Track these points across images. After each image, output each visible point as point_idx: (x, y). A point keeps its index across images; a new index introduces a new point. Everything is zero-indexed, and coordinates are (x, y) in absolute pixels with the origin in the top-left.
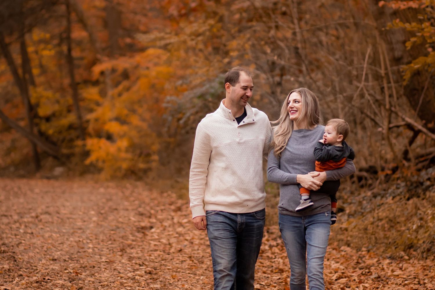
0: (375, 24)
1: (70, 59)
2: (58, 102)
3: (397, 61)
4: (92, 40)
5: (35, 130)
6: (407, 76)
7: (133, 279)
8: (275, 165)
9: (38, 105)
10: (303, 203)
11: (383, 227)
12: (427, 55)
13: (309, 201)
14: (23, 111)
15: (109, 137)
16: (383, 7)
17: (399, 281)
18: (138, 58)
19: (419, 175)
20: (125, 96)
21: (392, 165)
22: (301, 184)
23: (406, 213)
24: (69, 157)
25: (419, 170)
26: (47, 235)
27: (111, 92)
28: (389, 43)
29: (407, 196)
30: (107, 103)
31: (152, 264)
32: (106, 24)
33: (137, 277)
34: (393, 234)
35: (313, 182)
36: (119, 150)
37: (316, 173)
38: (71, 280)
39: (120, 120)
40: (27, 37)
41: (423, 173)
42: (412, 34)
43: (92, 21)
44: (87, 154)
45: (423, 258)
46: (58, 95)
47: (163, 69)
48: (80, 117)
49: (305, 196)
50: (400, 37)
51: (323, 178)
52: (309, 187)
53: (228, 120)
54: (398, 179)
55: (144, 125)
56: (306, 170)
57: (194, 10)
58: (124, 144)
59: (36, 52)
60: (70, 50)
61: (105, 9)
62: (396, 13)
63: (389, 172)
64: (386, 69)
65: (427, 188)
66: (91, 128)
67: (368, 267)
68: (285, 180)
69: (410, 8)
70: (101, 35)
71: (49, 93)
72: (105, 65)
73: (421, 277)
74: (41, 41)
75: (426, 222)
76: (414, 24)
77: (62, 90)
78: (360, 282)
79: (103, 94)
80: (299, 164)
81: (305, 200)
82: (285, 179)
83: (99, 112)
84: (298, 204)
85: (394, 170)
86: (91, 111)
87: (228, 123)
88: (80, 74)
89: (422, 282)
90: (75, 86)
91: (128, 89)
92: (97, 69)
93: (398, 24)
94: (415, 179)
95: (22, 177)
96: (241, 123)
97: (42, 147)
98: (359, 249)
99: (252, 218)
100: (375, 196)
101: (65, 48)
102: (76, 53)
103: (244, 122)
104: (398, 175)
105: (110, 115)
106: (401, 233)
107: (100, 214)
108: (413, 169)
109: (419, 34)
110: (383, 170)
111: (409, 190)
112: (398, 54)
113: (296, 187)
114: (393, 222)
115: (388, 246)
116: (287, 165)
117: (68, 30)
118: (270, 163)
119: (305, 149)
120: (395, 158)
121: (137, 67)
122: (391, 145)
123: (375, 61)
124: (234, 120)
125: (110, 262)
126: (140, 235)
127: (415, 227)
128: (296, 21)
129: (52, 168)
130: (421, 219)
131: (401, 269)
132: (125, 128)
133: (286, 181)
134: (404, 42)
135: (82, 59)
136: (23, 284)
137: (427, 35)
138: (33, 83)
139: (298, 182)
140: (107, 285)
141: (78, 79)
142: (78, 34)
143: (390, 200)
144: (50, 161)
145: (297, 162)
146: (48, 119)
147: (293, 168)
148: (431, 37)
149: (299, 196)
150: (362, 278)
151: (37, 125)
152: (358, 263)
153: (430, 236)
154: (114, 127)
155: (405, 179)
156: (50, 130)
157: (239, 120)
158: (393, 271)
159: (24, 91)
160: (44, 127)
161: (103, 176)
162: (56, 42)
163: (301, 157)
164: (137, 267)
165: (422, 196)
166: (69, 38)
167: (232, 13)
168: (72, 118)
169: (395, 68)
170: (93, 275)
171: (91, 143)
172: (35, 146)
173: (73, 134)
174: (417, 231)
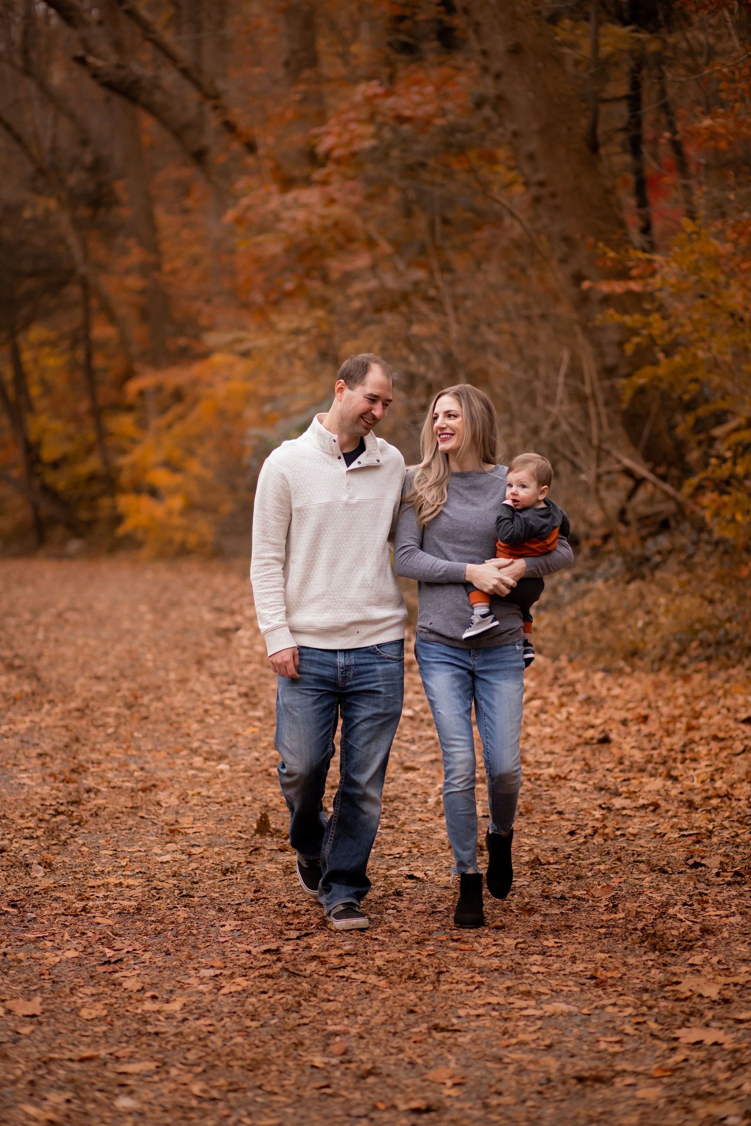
0: (575, 316)
1: (89, 369)
2: (70, 438)
3: (609, 372)
4: (124, 342)
5: (36, 483)
6: (627, 396)
7: (222, 704)
8: (414, 543)
9: (39, 444)
10: (479, 623)
11: (591, 625)
12: (655, 363)
13: (491, 617)
14: (17, 454)
15: (154, 493)
16: (590, 290)
17: (619, 703)
18: (197, 369)
19: (643, 547)
20: (178, 429)
21: (601, 532)
22: (475, 584)
23: (625, 603)
24: (90, 524)
25: (643, 539)
26: (80, 642)
27: (156, 422)
28: (597, 345)
29: (627, 577)
30: (149, 439)
31: (247, 683)
32: (144, 315)
33: (227, 702)
34: (607, 635)
35: (501, 580)
36: (170, 513)
37: (502, 561)
38: (130, 707)
39: (171, 466)
40: (20, 338)
41: (650, 543)
42: (634, 332)
43: (122, 311)
44: (118, 519)
45: (652, 671)
46: (71, 428)
47: (236, 386)
48: (106, 462)
49: (481, 609)
50: (614, 336)
51: (518, 572)
52: (491, 590)
53: (326, 456)
54: (610, 552)
55: (208, 474)
56: (480, 555)
57: (289, 295)
58: (176, 503)
59: (35, 361)
60: (89, 356)
61: (142, 292)
62: (607, 300)
63: (598, 542)
64: (592, 385)
65: (657, 566)
66: (125, 478)
67: (572, 684)
68: (438, 574)
69: (630, 293)
70: (138, 332)
71: (57, 425)
72: (146, 380)
73: (652, 697)
74: (42, 344)
75: (657, 617)
76: (637, 317)
77: (75, 418)
78: (562, 705)
79: (142, 424)
80: (466, 543)
81: (484, 616)
82: (440, 570)
83: (136, 455)
84: (468, 625)
85: (606, 538)
86: (123, 452)
87: (328, 462)
88: (106, 394)
89: (653, 705)
90: (97, 413)
91: (181, 417)
92: (133, 387)
93: (611, 316)
94: (638, 551)
95: (17, 556)
96: (354, 465)
97: (47, 509)
98: (555, 658)
99: (370, 655)
100: (576, 578)
101: (80, 354)
102: (99, 362)
103: (359, 463)
104: (611, 545)
105: (155, 457)
106: (618, 634)
107: (154, 609)
108: (634, 537)
109: (645, 332)
110: (588, 537)
111: (629, 569)
112: (610, 361)
113: (462, 588)
114: (605, 618)
115: (599, 653)
116: (441, 543)
117: (86, 326)
118: (403, 538)
119: (478, 512)
120: (606, 521)
121: (195, 383)
122: (601, 502)
123: (575, 371)
124: (339, 458)
125: (183, 681)
126: (220, 641)
127: (640, 624)
128: (449, 309)
129: (63, 542)
130: (648, 612)
131: (621, 686)
132: (178, 479)
133: (441, 576)
134: (621, 344)
135: (105, 370)
136: (56, 714)
137: (656, 332)
138: (31, 409)
139: (467, 579)
140: (184, 714)
141: (102, 400)
142: (102, 331)
143: (599, 584)
144: (58, 532)
145: (463, 538)
146: (56, 465)
147: (455, 551)
148: (662, 336)
149: (469, 609)
150: (565, 699)
151: (38, 475)
152: (556, 678)
153: (663, 637)
154: (161, 478)
155: (623, 553)
156: (60, 481)
157: (349, 458)
158: (609, 689)
159: (18, 422)
160: (50, 477)
161: (146, 552)
162: (65, 344)
163: (471, 528)
164: (224, 687)
165: (649, 577)
166: (87, 338)
167: (349, 299)
168: (94, 463)
169: (607, 383)
170: (159, 699)
171: (125, 502)
172: (36, 509)
173: (96, 488)
174: (643, 630)
